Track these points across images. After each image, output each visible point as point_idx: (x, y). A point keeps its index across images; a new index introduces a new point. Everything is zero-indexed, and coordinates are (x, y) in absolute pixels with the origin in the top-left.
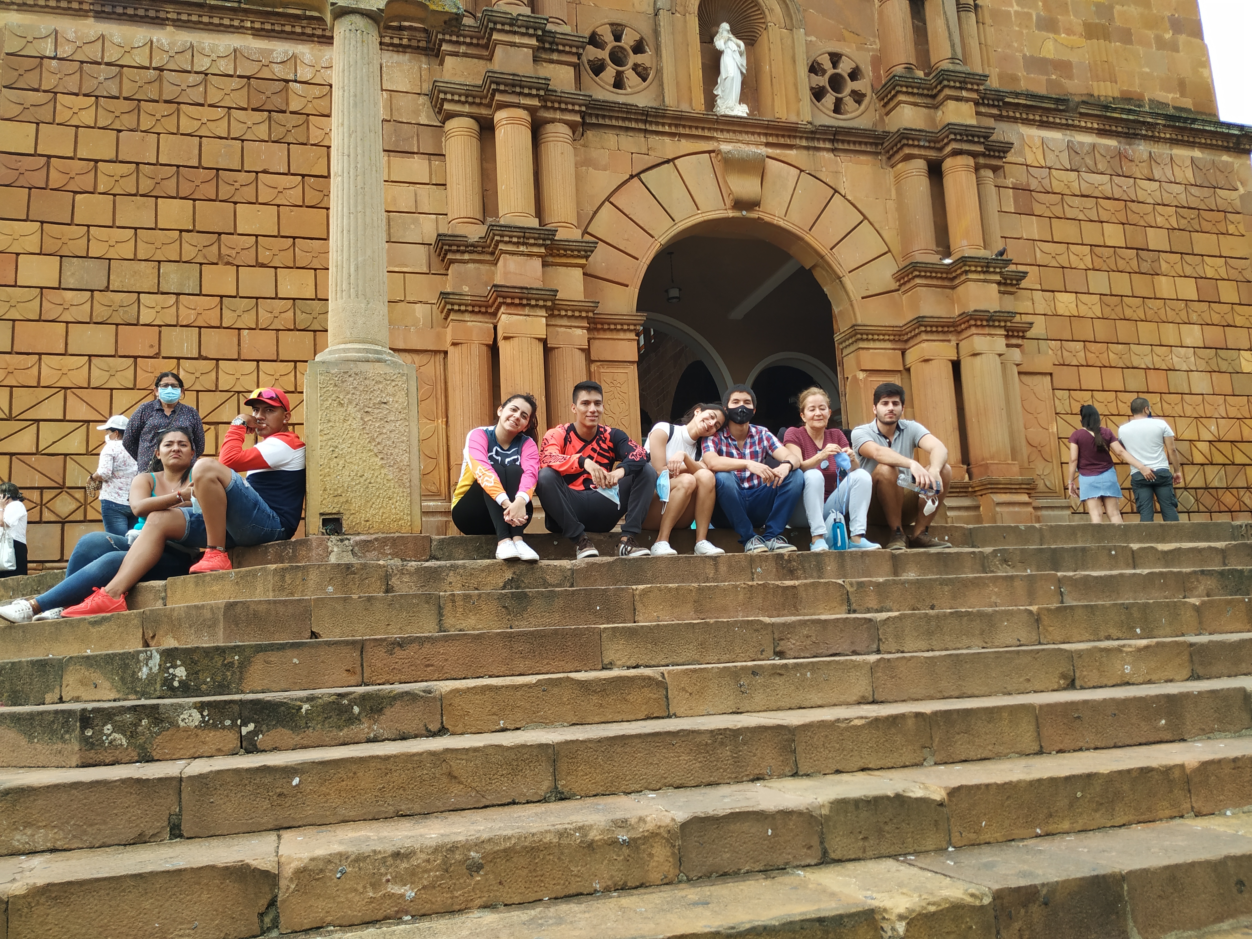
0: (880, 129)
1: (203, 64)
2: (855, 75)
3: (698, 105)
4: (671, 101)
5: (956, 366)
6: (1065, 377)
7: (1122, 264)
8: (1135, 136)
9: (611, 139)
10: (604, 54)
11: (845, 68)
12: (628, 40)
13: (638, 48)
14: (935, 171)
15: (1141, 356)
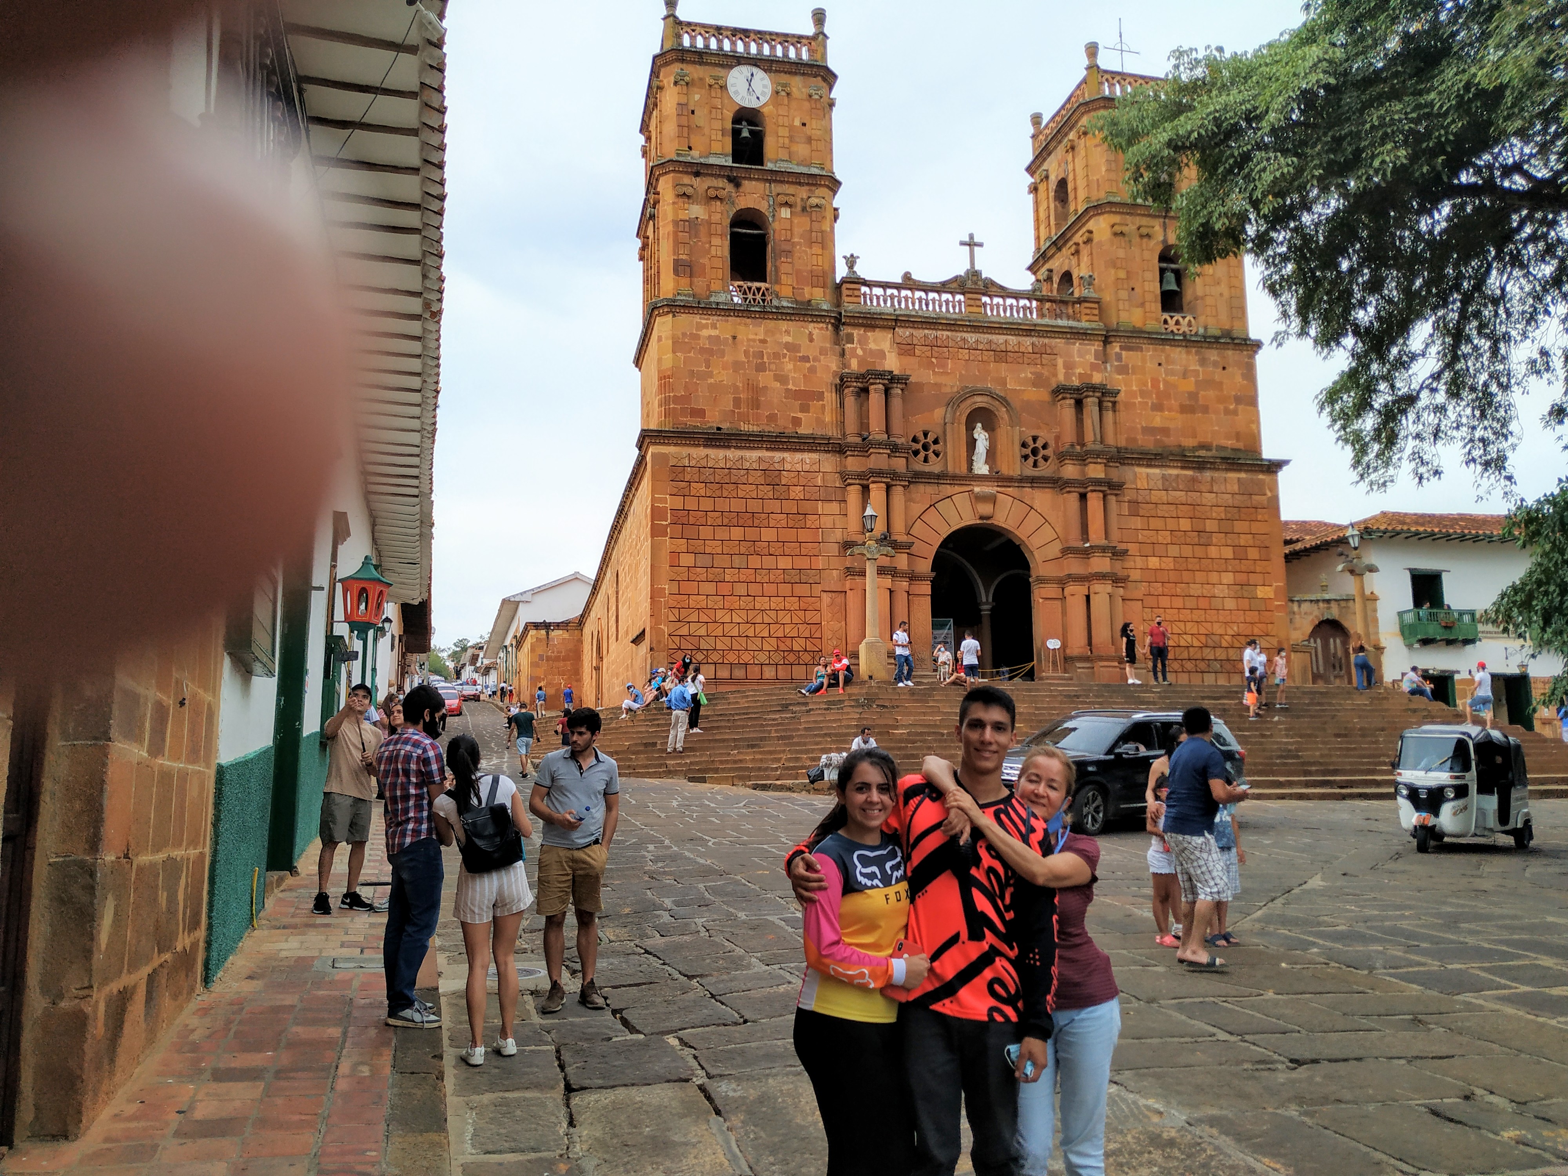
0: (1056, 477)
2: (1045, 447)
3: (964, 470)
4: (951, 467)
5: (1088, 597)
7: (1188, 540)
8: (1204, 468)
9: (921, 487)
10: (919, 446)
11: (1039, 444)
12: (930, 438)
13: (936, 442)
14: (1083, 497)
15: (1195, 589)
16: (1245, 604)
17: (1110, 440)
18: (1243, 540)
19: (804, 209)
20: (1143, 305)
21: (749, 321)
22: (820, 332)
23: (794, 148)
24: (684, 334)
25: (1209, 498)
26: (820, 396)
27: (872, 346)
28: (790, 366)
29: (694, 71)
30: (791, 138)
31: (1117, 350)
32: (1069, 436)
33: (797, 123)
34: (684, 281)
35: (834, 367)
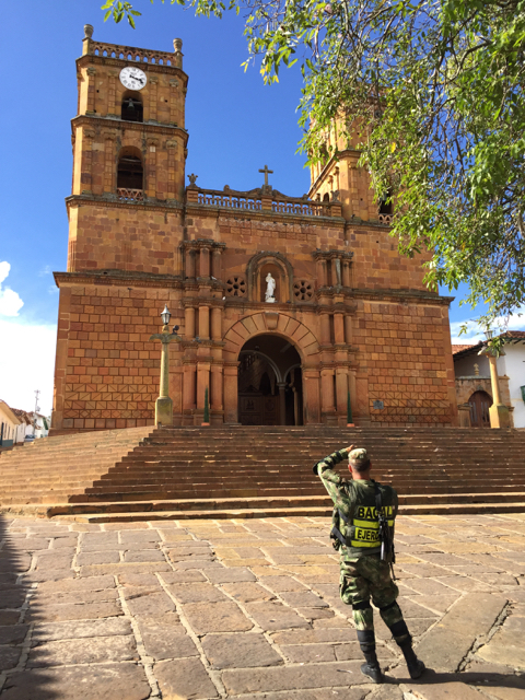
0: (316, 304)
2: (309, 288)
3: (259, 300)
4: (251, 299)
5: (334, 377)
6: (373, 379)
9: (233, 311)
10: (232, 286)
12: (239, 281)
13: (242, 283)
14: (331, 317)
15: (400, 373)
16: (429, 381)
17: (348, 283)
18: (428, 344)
19: (164, 147)
20: (367, 208)
21: (127, 210)
22: (173, 219)
23: (160, 114)
24: (85, 217)
25: (407, 319)
26: (171, 255)
27: (204, 227)
28: (152, 237)
29: (100, 69)
30: (158, 108)
31: (353, 233)
32: (323, 280)
33: (162, 100)
34: (88, 186)
35: (180, 238)
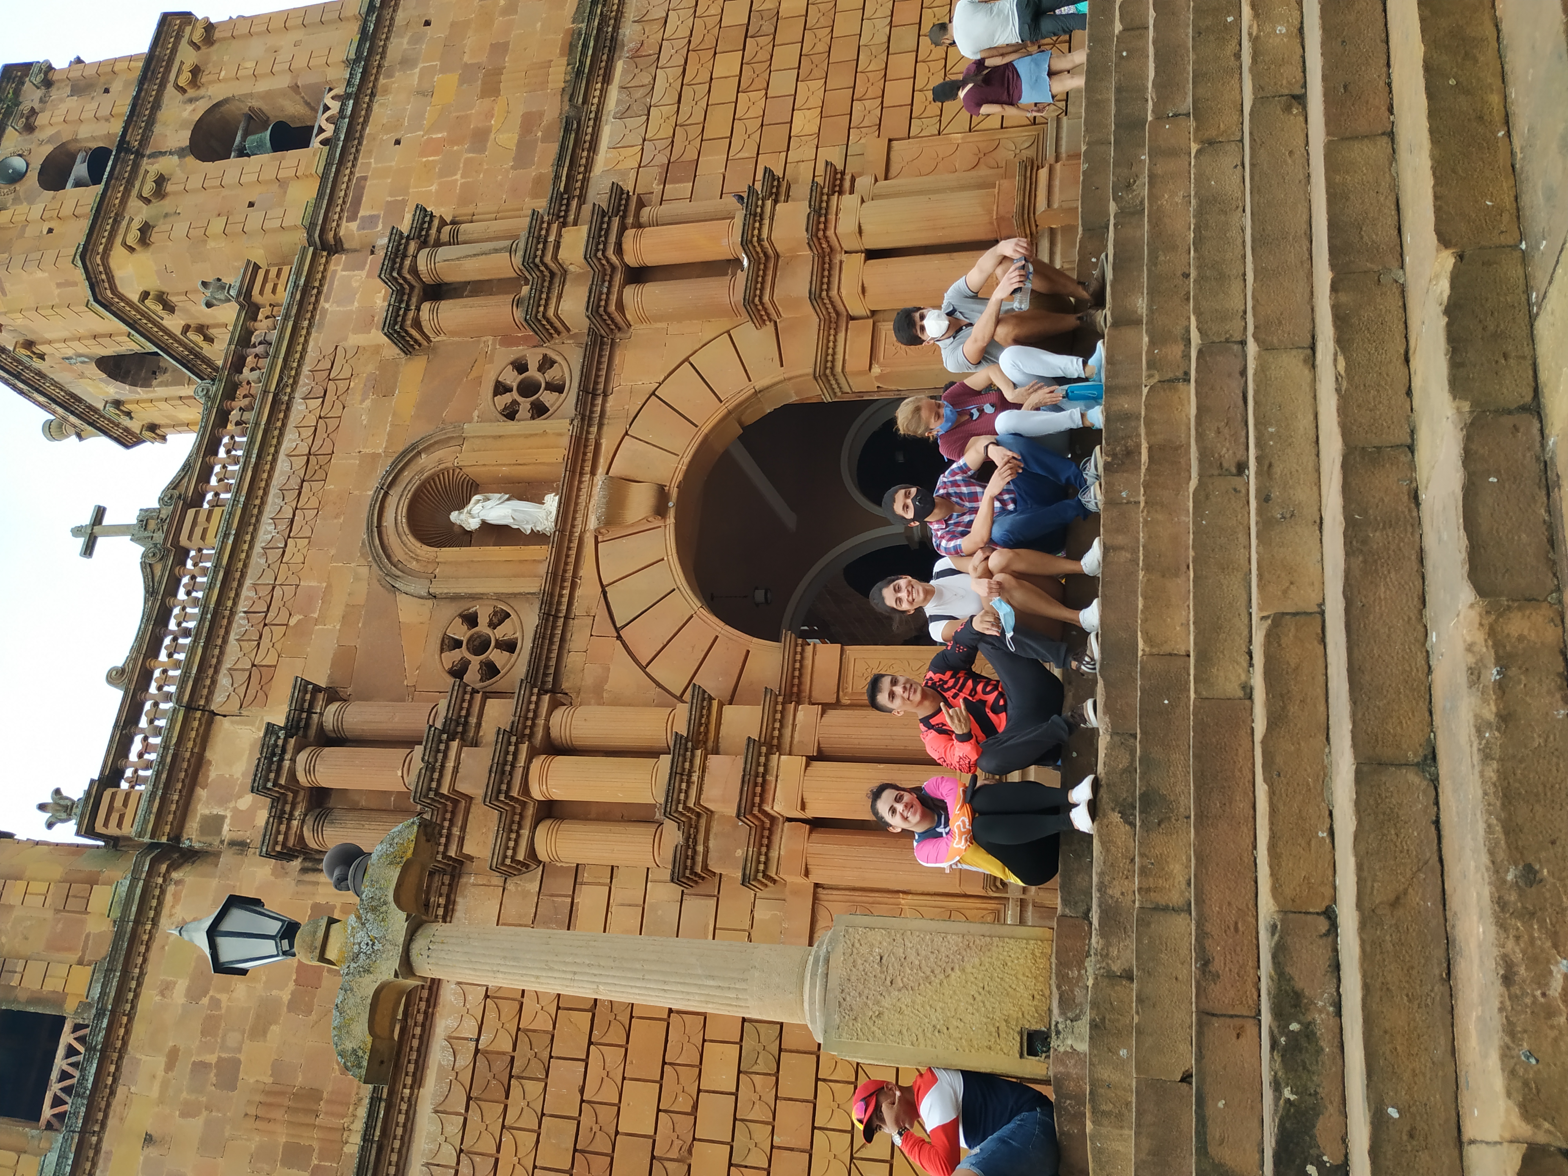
0: (585, 339)
1: (448, 1155)
2: (520, 367)
4: (534, 585)
6: (895, 122)
7: (764, 55)
8: (614, 39)
9: (573, 660)
10: (476, 661)
11: (512, 378)
12: (461, 632)
13: (471, 620)
21: (121, 1091)
22: (179, 900)
31: (353, 226)
